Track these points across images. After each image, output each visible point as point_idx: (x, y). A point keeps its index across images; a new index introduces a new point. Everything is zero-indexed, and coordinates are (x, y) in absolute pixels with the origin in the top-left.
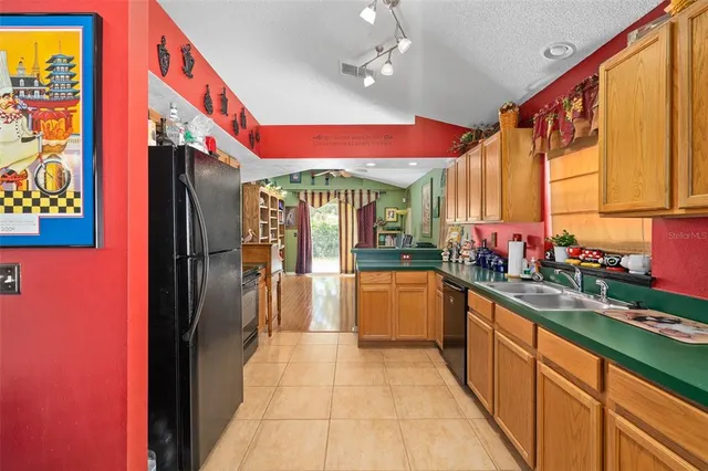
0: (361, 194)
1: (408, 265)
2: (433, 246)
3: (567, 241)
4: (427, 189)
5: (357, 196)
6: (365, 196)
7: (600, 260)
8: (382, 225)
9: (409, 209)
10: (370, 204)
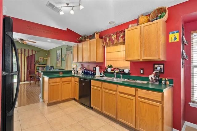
0: (29, 51)
1: (62, 76)
2: (63, 70)
3: (111, 67)
4: (59, 52)
5: (27, 52)
6: (30, 52)
7: (119, 71)
8: (37, 63)
9: (49, 58)
10: (33, 55)
